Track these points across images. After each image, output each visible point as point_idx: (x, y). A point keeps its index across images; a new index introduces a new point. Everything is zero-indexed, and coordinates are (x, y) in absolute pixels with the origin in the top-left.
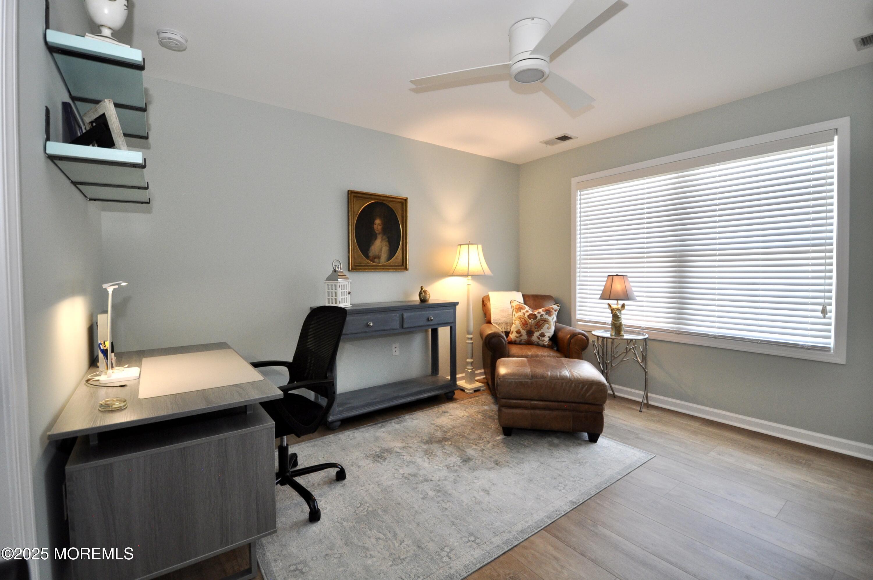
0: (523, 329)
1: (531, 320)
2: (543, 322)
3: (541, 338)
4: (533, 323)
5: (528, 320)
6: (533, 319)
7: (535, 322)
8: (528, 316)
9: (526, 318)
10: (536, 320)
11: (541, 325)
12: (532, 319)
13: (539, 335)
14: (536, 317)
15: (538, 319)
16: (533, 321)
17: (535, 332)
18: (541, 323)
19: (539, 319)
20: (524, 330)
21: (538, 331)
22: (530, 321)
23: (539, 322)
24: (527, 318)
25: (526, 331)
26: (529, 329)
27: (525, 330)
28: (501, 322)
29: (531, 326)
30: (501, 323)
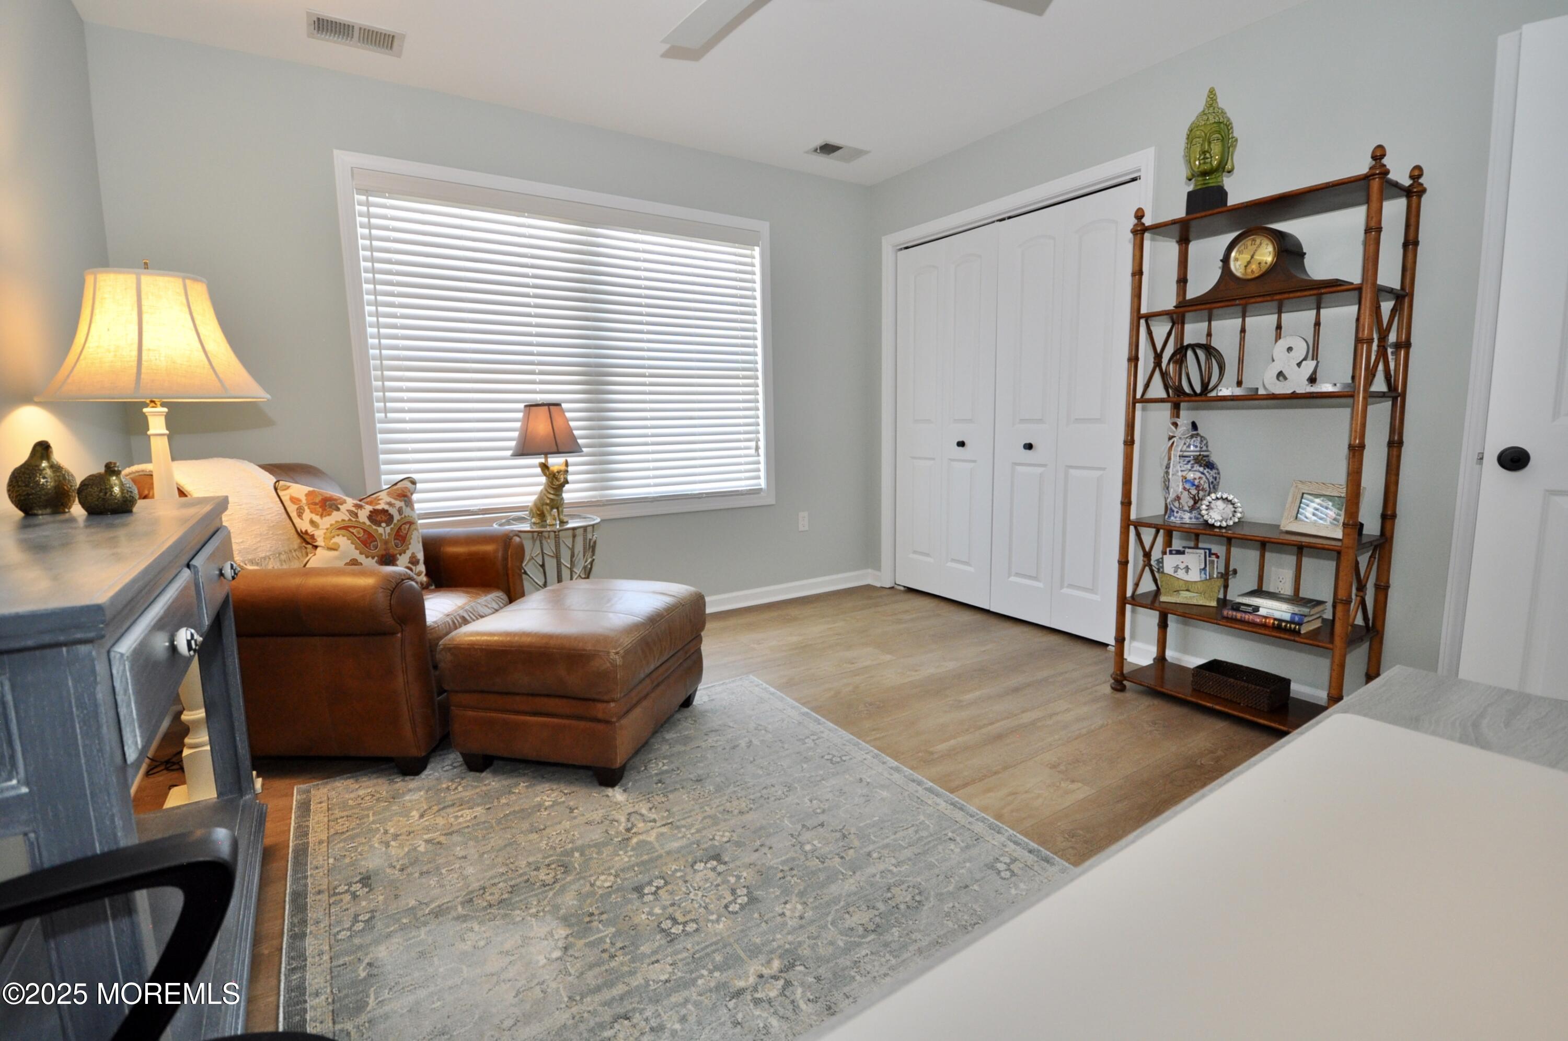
0: (367, 557)
1: (380, 526)
2: (407, 526)
3: (414, 568)
4: (389, 534)
5: (374, 527)
6: (385, 522)
7: (392, 529)
8: (370, 518)
9: (364, 523)
10: (392, 526)
11: (407, 534)
12: (384, 525)
13: (409, 562)
14: (391, 517)
15: (395, 521)
16: (388, 529)
17: (398, 556)
18: (405, 529)
19: (398, 521)
20: (370, 559)
21: (405, 552)
22: (380, 530)
23: (400, 528)
24: (368, 523)
25: (376, 558)
26: (384, 553)
27: (373, 558)
28: (263, 555)
29: (386, 542)
30: (265, 558)
